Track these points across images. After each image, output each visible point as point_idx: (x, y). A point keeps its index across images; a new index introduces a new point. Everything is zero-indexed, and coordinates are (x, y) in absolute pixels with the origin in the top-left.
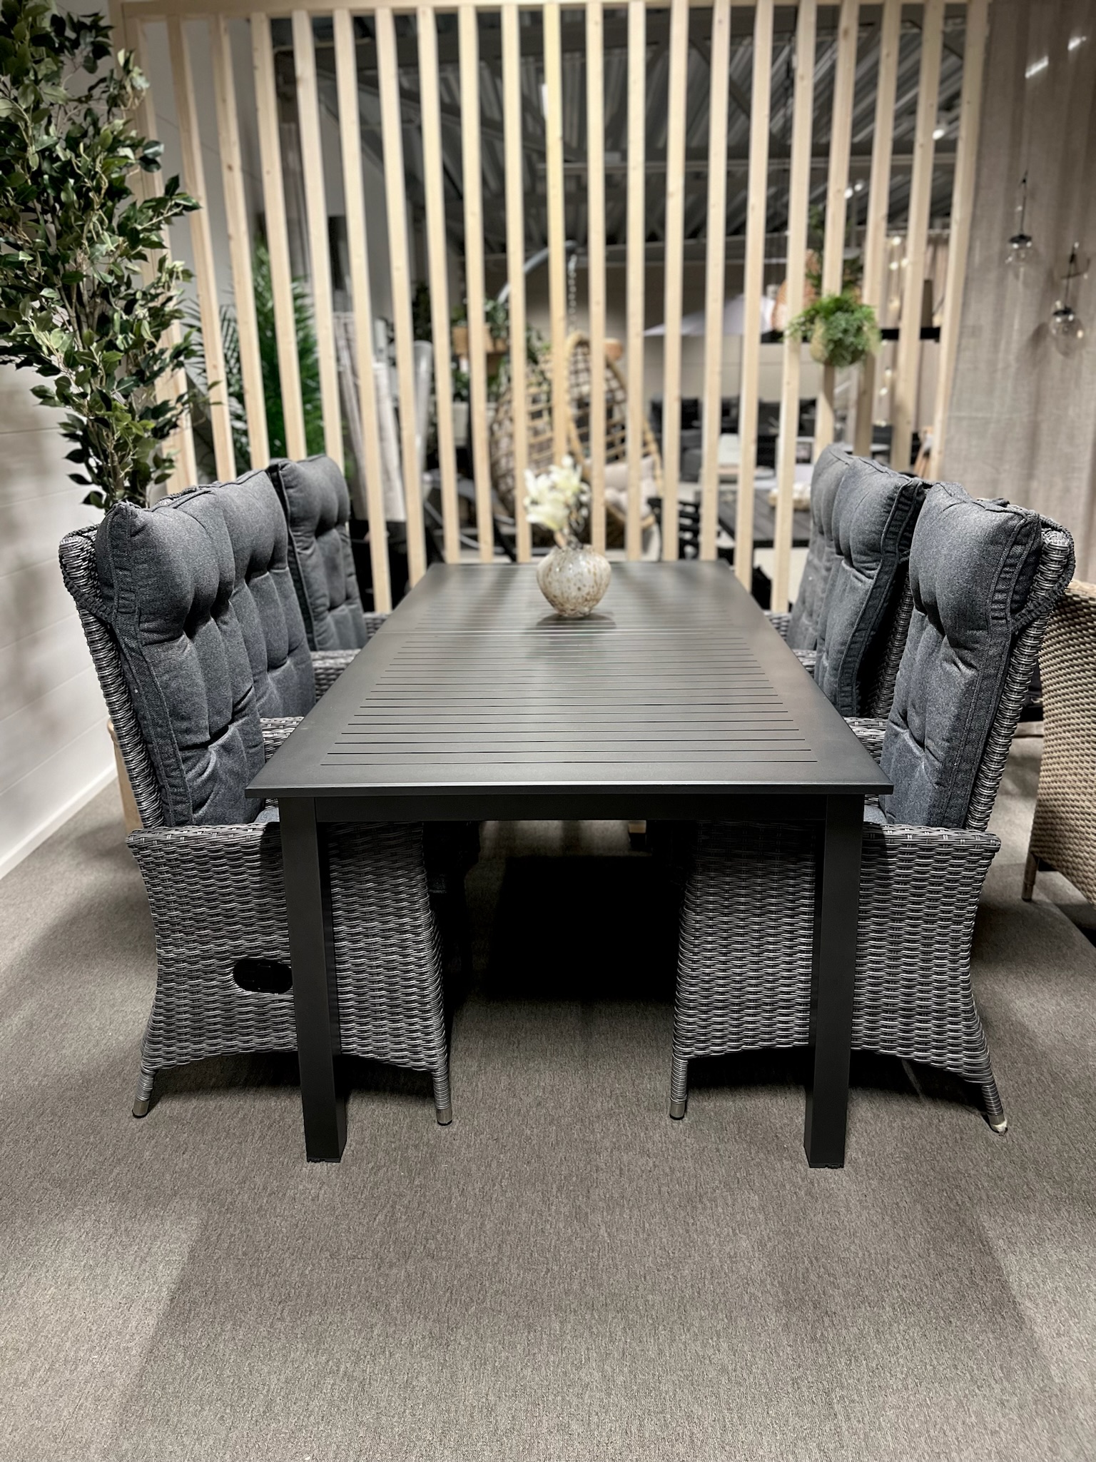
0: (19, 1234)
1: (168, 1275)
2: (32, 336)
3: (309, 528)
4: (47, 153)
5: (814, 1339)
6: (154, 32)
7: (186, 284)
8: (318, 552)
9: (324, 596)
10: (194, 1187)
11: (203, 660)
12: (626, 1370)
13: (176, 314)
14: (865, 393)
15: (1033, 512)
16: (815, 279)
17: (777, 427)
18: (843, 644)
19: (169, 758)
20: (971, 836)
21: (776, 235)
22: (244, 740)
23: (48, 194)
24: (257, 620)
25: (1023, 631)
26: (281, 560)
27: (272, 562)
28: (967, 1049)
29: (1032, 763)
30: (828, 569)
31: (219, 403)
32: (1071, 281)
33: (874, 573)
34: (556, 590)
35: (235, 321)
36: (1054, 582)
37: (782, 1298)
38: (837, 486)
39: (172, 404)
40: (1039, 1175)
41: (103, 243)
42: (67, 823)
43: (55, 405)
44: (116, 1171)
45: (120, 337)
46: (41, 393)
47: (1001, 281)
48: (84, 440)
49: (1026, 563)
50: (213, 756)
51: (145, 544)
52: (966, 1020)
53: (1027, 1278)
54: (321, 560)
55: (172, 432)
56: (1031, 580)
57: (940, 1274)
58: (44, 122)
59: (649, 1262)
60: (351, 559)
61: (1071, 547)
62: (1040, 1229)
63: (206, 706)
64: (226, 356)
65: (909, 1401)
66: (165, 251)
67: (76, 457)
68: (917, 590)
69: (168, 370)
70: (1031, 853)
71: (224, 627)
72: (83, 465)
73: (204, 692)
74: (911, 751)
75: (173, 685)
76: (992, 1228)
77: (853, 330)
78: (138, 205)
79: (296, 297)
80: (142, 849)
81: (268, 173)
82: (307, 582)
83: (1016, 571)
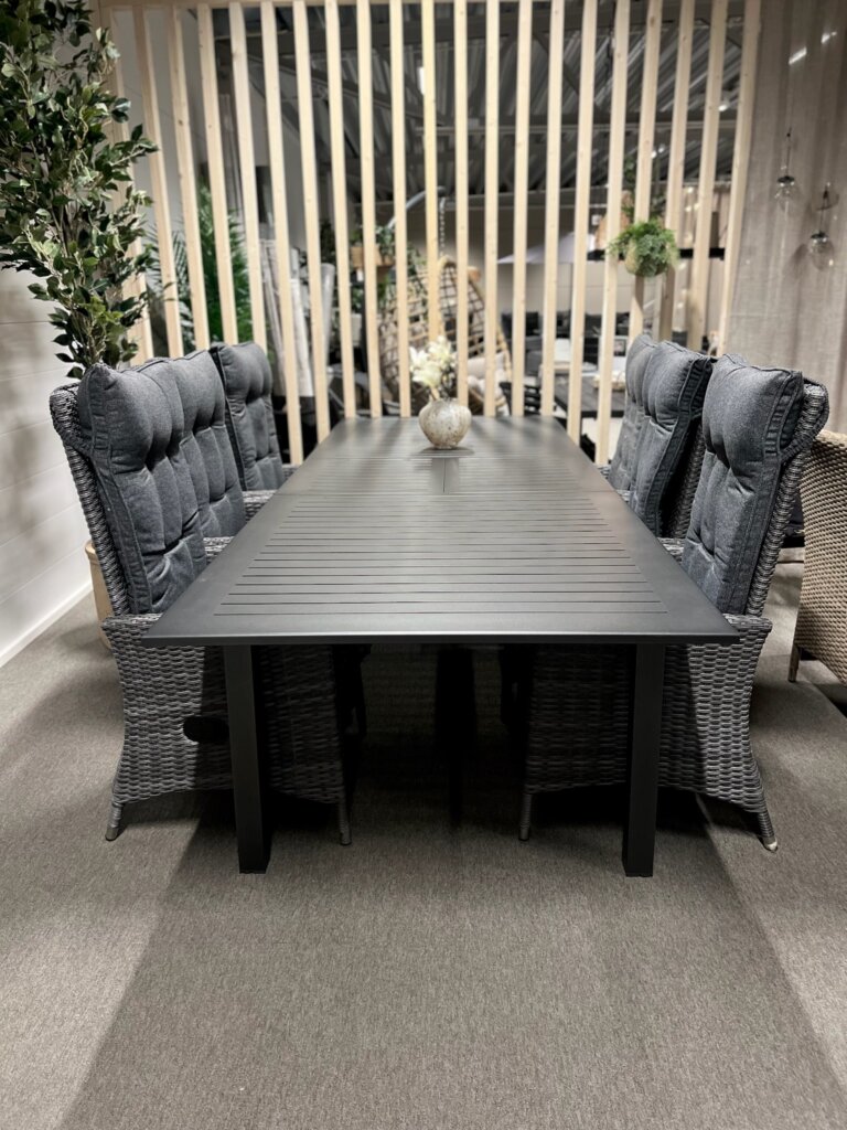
0: (18, 926)
1: (132, 954)
2: (30, 245)
3: (241, 397)
4: (41, 106)
5: (630, 1001)
6: (123, 18)
7: (148, 208)
8: (248, 415)
9: (252, 449)
10: (153, 891)
11: (160, 488)
12: (486, 1023)
13: (139, 233)
14: (667, 298)
15: (797, 370)
16: (629, 212)
17: (600, 334)
18: (648, 482)
19: (134, 561)
20: (750, 620)
21: (598, 187)
22: (191, 552)
23: (42, 138)
24: (202, 464)
25: (789, 461)
26: (220, 419)
27: (213, 421)
28: (747, 786)
29: (796, 581)
30: (639, 428)
31: (171, 300)
32: (825, 211)
33: (673, 427)
34: (433, 429)
35: (184, 244)
36: (813, 424)
37: (606, 971)
38: (647, 363)
39: (136, 299)
40: (801, 881)
41: (84, 175)
42: (53, 625)
43: (46, 299)
44: (92, 880)
45: (97, 247)
46: (35, 289)
47: (771, 211)
48: (69, 327)
49: (791, 410)
50: (167, 562)
51: (116, 396)
52: (746, 763)
53: (793, 957)
54: (250, 421)
55: (136, 321)
56: (796, 423)
57: (727, 953)
58: (39, 82)
59: (503, 945)
60: (273, 422)
61: (826, 397)
62: (803, 921)
63: (162, 523)
64: (176, 269)
65: (704, 1046)
66: (130, 183)
67: (61, 340)
68: (709, 436)
69: (133, 274)
70: (795, 644)
71: (176, 464)
72: (67, 347)
73: (160, 512)
74: (703, 558)
75: (138, 505)
76: (765, 919)
77: (658, 248)
78: (111, 147)
79: (231, 226)
80: (113, 631)
81: (210, 127)
82: (240, 438)
83: (784, 416)
